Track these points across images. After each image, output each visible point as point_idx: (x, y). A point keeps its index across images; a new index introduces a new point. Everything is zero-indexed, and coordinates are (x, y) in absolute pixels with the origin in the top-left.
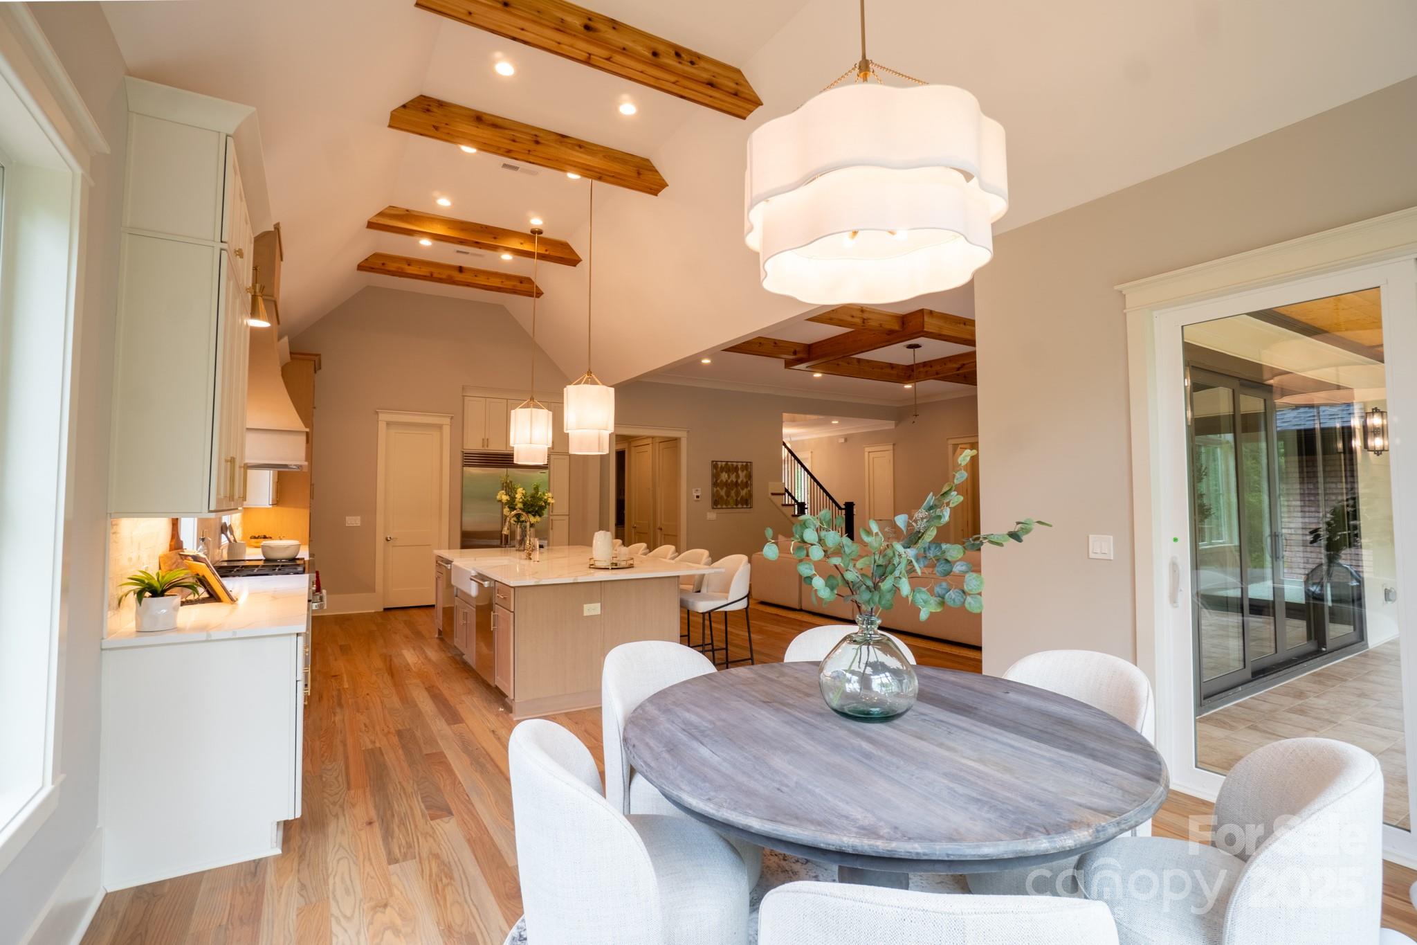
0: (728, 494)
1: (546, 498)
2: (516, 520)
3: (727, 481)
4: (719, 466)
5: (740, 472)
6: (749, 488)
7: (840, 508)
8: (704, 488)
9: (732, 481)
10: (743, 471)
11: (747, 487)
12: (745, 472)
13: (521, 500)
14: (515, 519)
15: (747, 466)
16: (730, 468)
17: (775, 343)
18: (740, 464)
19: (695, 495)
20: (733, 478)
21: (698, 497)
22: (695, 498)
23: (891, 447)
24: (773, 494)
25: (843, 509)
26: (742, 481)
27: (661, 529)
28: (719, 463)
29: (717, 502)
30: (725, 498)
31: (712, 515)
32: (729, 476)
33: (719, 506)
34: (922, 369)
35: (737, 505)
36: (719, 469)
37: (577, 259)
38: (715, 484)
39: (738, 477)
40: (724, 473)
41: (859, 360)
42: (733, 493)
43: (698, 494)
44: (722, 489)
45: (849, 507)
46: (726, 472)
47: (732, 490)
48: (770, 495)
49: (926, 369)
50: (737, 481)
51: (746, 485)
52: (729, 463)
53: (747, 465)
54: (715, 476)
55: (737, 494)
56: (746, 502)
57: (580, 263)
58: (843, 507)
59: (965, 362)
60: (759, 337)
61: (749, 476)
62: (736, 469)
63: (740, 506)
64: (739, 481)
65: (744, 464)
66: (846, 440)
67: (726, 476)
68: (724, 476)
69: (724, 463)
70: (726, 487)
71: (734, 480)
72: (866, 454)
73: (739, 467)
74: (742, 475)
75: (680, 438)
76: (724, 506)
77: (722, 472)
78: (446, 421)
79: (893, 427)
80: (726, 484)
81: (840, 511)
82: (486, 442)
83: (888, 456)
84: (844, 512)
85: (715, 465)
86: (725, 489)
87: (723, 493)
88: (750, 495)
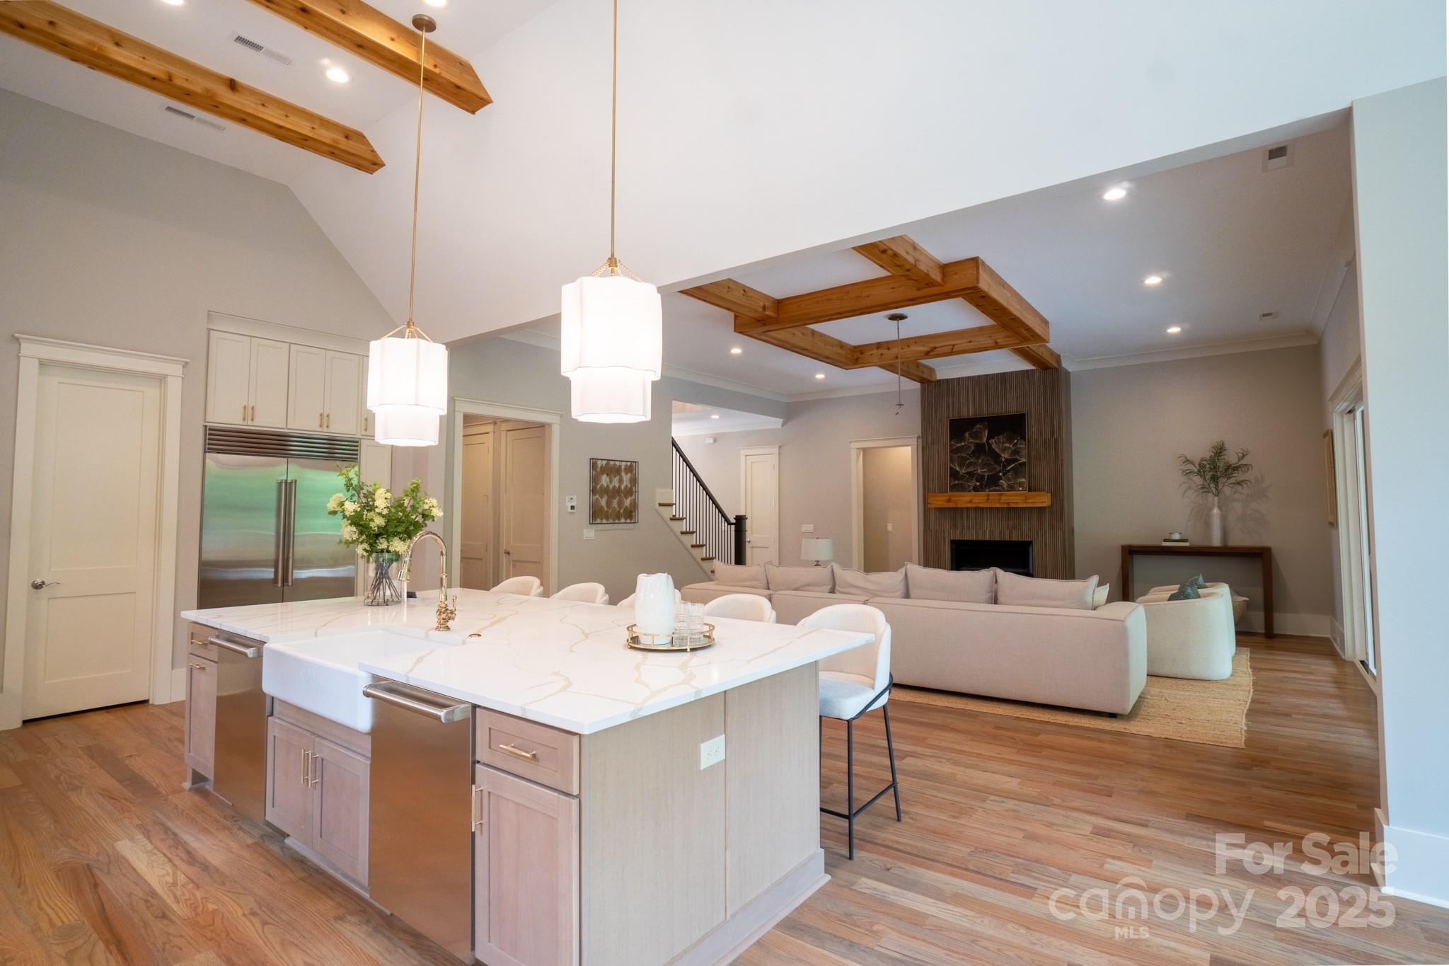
0: (609, 504)
1: (426, 507)
2: (368, 549)
3: (608, 486)
4: (599, 466)
5: (623, 474)
6: (633, 497)
7: (729, 523)
8: (581, 497)
9: (614, 486)
10: (626, 473)
11: (631, 495)
12: (629, 475)
13: (385, 512)
14: (366, 546)
15: (631, 468)
16: (611, 469)
17: (744, 291)
18: (624, 464)
19: (569, 505)
20: (616, 483)
21: (573, 508)
22: (569, 510)
23: (776, 450)
24: (661, 505)
25: (733, 524)
26: (626, 486)
27: (509, 553)
28: (599, 462)
29: (597, 514)
30: (606, 509)
31: (590, 533)
32: (611, 481)
33: (598, 521)
34: (875, 352)
35: (619, 519)
36: (599, 470)
37: (483, 95)
38: (594, 491)
39: (621, 481)
40: (605, 476)
41: (813, 332)
42: (615, 503)
43: (573, 504)
44: (602, 497)
45: (740, 521)
46: (607, 475)
47: (615, 499)
48: (658, 505)
49: (881, 351)
50: (620, 487)
51: (630, 492)
52: (612, 463)
53: (631, 466)
54: (595, 480)
55: (620, 504)
56: (630, 514)
57: (490, 105)
58: (734, 521)
59: (937, 345)
60: (729, 279)
61: (634, 481)
62: (617, 471)
63: (623, 520)
64: (623, 487)
65: (629, 464)
66: (715, 440)
67: (608, 479)
68: (604, 480)
69: (604, 462)
70: (607, 495)
71: (617, 485)
72: (743, 458)
73: (623, 467)
74: (626, 478)
75: (550, 425)
76: (604, 521)
77: (603, 475)
78: (173, 370)
79: (779, 426)
80: (605, 491)
81: (729, 526)
82: (249, 411)
83: (774, 459)
84: (733, 527)
85: (594, 463)
86: (605, 498)
87: (603, 502)
88: (634, 505)
